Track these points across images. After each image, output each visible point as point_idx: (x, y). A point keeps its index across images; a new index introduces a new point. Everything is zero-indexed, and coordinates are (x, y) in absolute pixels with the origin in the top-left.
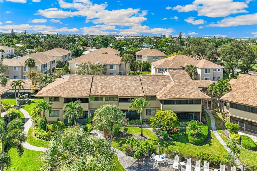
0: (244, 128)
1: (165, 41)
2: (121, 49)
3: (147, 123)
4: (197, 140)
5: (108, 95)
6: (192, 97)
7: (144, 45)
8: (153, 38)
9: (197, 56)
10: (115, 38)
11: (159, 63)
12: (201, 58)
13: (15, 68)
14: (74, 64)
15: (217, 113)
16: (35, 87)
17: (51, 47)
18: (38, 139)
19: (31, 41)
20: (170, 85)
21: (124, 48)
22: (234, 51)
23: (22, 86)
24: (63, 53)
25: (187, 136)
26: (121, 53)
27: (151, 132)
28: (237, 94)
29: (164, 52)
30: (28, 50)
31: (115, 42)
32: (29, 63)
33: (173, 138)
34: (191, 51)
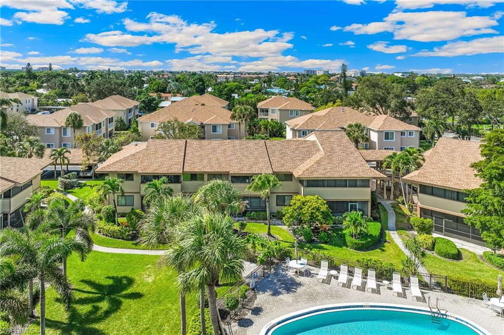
0: (444, 227)
1: (315, 82)
2: (229, 98)
3: (278, 219)
4: (360, 242)
5: (212, 171)
6: (354, 175)
7: (272, 90)
8: (290, 76)
9: (371, 109)
10: (216, 76)
11: (299, 121)
12: (380, 112)
13: (49, 130)
14: (148, 123)
15: (400, 205)
16: (89, 159)
17: (102, 95)
18: (105, 237)
19: (64, 83)
20: (317, 157)
21: (236, 96)
22: (442, 99)
23: (67, 158)
24: (125, 105)
25: (344, 237)
26: (229, 106)
27: (284, 231)
28: (432, 171)
29: (312, 103)
30: (60, 100)
31: (218, 84)
32: (73, 121)
33: (321, 238)
34: (361, 101)
